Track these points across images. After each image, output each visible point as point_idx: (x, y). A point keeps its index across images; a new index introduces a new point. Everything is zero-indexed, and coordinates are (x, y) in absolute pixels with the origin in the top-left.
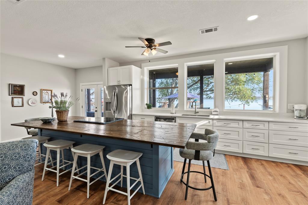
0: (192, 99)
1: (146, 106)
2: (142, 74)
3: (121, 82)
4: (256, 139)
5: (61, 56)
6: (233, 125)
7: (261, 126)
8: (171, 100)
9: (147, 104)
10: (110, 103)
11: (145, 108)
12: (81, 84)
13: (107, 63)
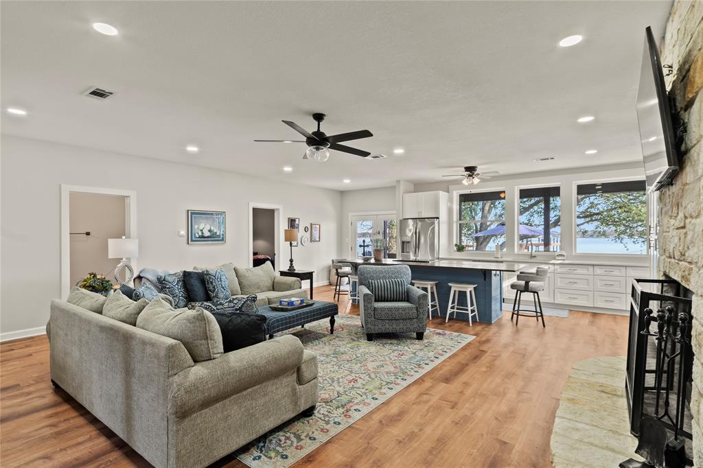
0: (533, 236)
1: (455, 248)
2: (451, 200)
3: (423, 213)
4: (610, 289)
5: (347, 181)
6: (580, 271)
7: (616, 272)
8: (481, 240)
9: (456, 245)
10: (409, 242)
11: (454, 251)
12: (350, 214)
13: (402, 188)
